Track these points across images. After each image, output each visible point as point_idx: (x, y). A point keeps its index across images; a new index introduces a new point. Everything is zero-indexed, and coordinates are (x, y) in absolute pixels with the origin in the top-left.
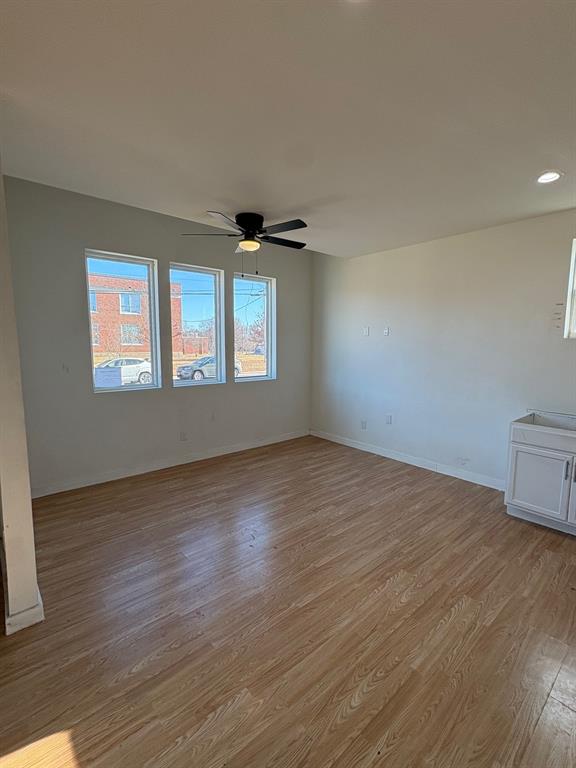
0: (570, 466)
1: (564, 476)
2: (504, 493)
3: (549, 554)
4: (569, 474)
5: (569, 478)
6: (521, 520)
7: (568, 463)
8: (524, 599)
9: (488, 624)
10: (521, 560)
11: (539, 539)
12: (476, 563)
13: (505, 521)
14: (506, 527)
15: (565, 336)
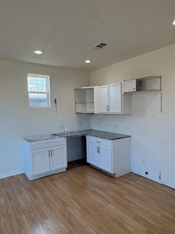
1: (48, 156)
7: (49, 151)
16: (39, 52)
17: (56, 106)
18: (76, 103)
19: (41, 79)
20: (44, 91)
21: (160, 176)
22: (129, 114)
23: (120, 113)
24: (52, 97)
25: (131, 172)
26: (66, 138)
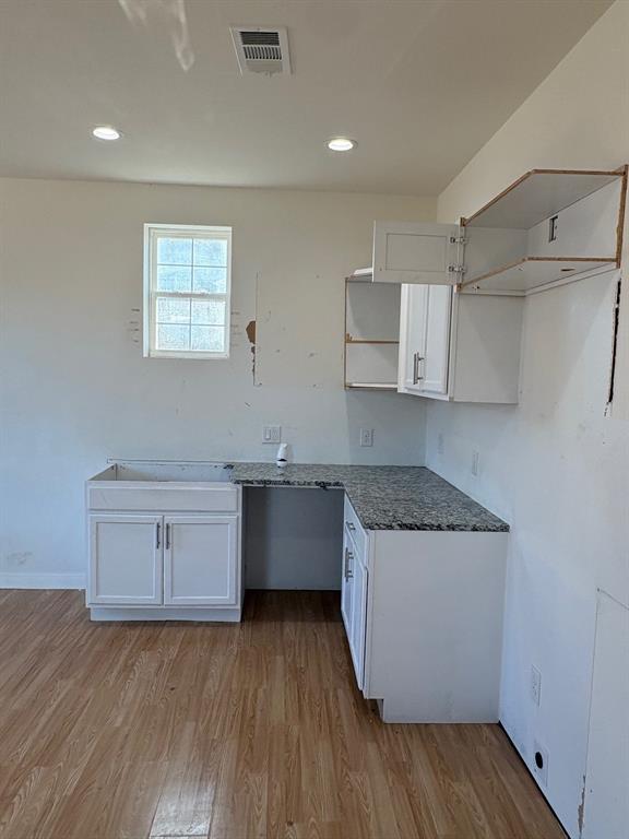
0: (160, 529)
1: (155, 545)
2: (84, 591)
3: (145, 656)
4: (161, 541)
5: (161, 545)
6: (110, 623)
7: (158, 526)
8: (118, 729)
9: (69, 794)
10: (112, 678)
11: (133, 642)
12: (49, 712)
13: (90, 632)
14: (92, 638)
15: (145, 355)
16: (106, 133)
17: (253, 350)
18: (348, 340)
19: (208, 242)
20: (218, 292)
21: (581, 809)
22: (511, 407)
23: (440, 393)
24: (237, 313)
25: (500, 725)
26: (240, 487)
